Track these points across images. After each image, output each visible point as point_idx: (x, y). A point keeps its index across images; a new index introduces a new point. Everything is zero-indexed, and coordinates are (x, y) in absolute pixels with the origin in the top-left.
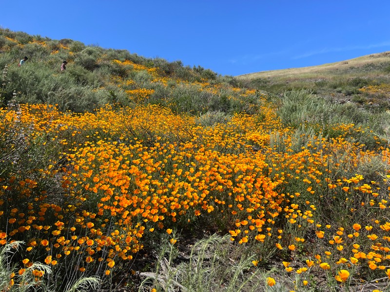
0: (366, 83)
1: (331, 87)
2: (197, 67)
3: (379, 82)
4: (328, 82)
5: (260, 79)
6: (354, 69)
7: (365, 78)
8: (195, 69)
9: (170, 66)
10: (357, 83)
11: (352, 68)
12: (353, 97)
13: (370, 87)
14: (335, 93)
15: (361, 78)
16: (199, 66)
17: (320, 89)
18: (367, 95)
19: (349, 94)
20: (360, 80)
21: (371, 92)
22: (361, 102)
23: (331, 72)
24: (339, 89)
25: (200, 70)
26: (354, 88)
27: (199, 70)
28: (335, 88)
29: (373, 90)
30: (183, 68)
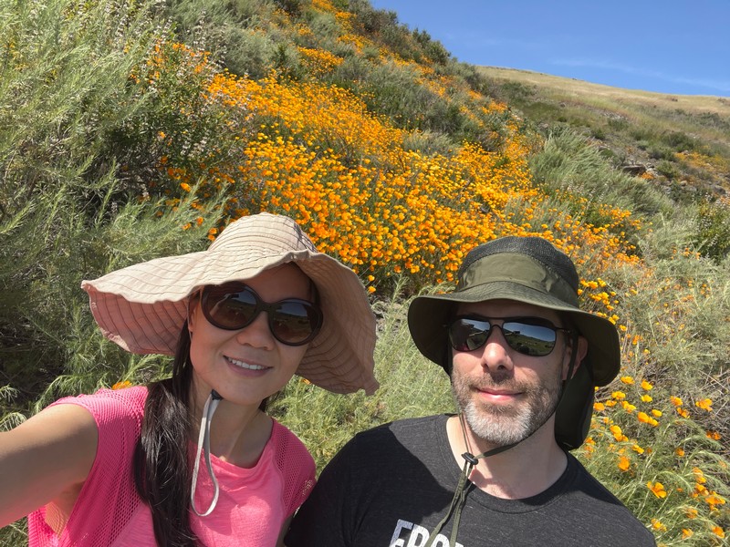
0: (691, 147)
1: (632, 135)
2: (420, 32)
3: (712, 151)
4: (631, 125)
5: (520, 84)
6: (682, 115)
7: (694, 137)
8: (416, 35)
9: (375, 16)
10: (678, 141)
11: (679, 112)
12: (660, 163)
13: (695, 155)
14: (634, 148)
15: (686, 134)
16: (425, 32)
17: (613, 134)
18: (684, 167)
19: (656, 156)
20: (684, 138)
21: (693, 165)
22: (669, 176)
23: (642, 109)
24: (644, 143)
25: (424, 39)
26: (669, 148)
27: (422, 39)
28: (638, 138)
29: (696, 162)
30: (396, 29)
